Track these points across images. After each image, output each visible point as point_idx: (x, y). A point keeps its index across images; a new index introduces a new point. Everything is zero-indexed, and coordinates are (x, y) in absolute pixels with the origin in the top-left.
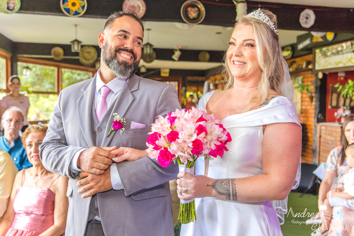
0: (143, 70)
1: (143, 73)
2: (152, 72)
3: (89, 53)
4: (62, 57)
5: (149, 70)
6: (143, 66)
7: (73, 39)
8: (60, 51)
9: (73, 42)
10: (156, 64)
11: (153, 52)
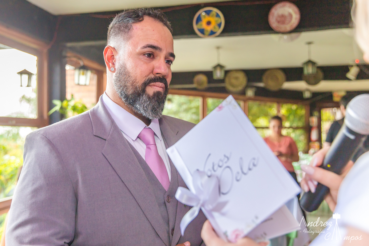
0: (307, 95)
1: (307, 99)
2: (320, 97)
3: (237, 78)
4: (206, 85)
5: (315, 94)
6: (308, 90)
7: (215, 63)
8: (203, 78)
9: (215, 67)
10: (324, 86)
11: (317, 72)
